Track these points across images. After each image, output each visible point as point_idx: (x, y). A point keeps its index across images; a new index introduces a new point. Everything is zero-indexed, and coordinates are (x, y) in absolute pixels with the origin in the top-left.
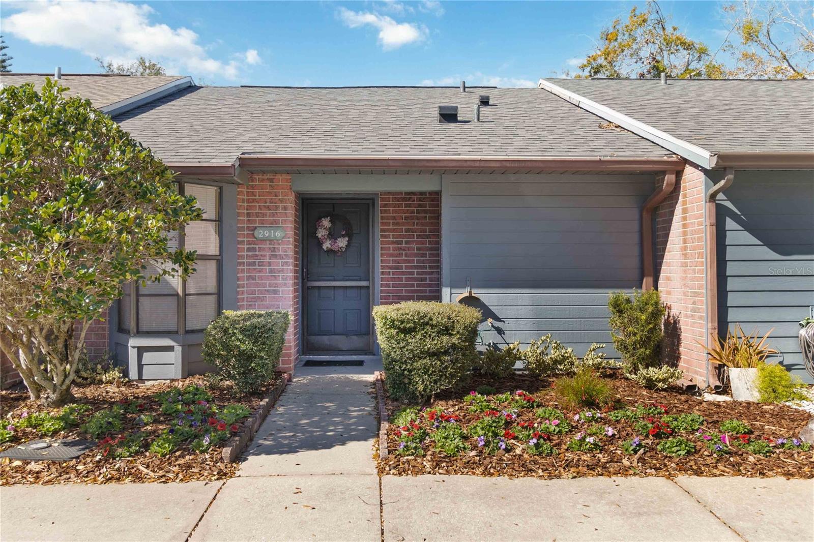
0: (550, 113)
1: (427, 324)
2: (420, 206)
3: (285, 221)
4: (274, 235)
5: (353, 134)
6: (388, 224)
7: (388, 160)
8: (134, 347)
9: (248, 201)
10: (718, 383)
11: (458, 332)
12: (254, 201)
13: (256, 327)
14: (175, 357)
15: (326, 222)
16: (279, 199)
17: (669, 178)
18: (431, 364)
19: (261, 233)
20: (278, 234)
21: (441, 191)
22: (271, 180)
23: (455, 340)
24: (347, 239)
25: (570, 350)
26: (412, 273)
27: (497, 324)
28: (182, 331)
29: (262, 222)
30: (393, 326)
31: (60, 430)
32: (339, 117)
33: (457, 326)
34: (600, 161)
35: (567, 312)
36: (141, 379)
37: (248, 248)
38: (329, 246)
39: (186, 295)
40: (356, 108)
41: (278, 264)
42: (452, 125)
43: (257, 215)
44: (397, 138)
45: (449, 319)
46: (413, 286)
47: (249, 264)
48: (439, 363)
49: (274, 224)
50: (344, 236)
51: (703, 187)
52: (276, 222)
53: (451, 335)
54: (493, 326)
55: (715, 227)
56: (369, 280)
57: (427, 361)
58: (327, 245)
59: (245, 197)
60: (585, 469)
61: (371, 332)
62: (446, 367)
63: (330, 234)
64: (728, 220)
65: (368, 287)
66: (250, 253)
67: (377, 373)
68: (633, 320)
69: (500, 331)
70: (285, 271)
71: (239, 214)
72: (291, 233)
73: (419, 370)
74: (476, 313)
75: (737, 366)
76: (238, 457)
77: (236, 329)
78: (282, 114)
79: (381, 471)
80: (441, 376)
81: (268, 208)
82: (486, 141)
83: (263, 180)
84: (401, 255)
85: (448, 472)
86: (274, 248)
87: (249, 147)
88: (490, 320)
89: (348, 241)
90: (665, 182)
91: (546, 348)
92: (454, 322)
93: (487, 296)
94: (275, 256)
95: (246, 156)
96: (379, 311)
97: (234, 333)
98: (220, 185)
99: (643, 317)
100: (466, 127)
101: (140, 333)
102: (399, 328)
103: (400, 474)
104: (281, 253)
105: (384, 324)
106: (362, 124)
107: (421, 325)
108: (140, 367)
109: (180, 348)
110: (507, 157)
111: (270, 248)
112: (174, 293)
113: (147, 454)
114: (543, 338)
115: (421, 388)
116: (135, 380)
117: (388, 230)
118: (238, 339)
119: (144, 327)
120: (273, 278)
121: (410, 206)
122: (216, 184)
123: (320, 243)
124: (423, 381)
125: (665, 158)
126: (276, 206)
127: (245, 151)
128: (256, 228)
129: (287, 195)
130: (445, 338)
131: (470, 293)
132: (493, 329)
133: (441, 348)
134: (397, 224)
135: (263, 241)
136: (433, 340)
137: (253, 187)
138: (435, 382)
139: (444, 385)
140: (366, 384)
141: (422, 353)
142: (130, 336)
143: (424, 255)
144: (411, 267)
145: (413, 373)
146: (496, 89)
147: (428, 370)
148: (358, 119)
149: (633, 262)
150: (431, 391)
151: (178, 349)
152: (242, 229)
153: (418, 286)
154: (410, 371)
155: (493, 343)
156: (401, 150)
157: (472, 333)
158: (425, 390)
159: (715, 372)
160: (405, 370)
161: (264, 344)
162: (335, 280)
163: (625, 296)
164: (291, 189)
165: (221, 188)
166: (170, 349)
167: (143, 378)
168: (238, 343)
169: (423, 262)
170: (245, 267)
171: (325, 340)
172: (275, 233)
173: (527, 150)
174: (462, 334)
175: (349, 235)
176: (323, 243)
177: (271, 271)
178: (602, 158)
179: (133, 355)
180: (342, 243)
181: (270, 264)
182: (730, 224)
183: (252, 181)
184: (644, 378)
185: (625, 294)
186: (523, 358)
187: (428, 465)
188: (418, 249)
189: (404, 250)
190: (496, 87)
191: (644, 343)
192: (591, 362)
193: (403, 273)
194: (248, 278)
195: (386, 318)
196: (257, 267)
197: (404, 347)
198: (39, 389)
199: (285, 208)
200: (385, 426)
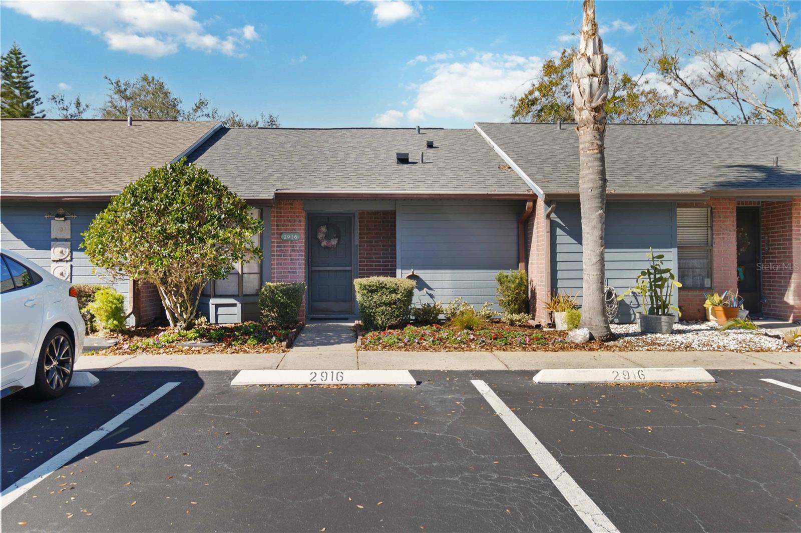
0: (473, 155)
1: (384, 287)
2: (384, 218)
3: (300, 229)
4: (293, 238)
5: (341, 174)
6: (364, 230)
7: (363, 194)
8: (213, 304)
9: (277, 217)
10: (550, 322)
11: (401, 292)
12: (281, 217)
13: (289, 289)
14: (237, 310)
15: (323, 229)
16: (296, 216)
17: (529, 204)
18: (386, 310)
19: (285, 237)
20: (296, 237)
21: (395, 211)
22: (291, 204)
23: (399, 296)
24: (337, 239)
25: (472, 307)
26: (380, 262)
27: (430, 292)
28: (241, 295)
29: (286, 230)
30: (365, 288)
31: (197, 337)
32: (332, 159)
33: (400, 288)
34: (488, 194)
35: (473, 285)
36: (217, 323)
37: (277, 246)
38: (326, 244)
39: (243, 274)
40: (342, 150)
41: (296, 256)
42: (406, 166)
43: (283, 225)
44: (369, 178)
45: (396, 285)
46: (380, 270)
47: (278, 255)
48: (390, 309)
49: (293, 231)
50: (335, 238)
51: (544, 210)
52: (295, 230)
53: (397, 294)
54: (427, 293)
55: (549, 234)
56: (351, 266)
57: (384, 308)
58: (324, 244)
59: (275, 215)
60: (453, 349)
61: (353, 299)
62: (394, 311)
63: (326, 236)
64: (558, 229)
65: (351, 271)
66: (279, 249)
67: (357, 322)
68: (508, 288)
69: (431, 296)
70: (300, 260)
71: (272, 225)
72: (303, 236)
73: (379, 313)
74: (413, 283)
75: (558, 311)
76: (290, 346)
77: (278, 290)
78: (293, 156)
79: (357, 350)
80: (391, 316)
81: (290, 221)
82: (423, 180)
83: (286, 204)
84: (372, 250)
85: (389, 350)
86: (293, 246)
87: (279, 185)
88: (425, 289)
89: (338, 241)
90: (527, 206)
91: (458, 306)
92: (398, 286)
93: (423, 274)
94: (294, 251)
95: (279, 191)
96: (358, 282)
97: (277, 293)
98: (262, 207)
99: (513, 286)
100: (413, 167)
101: (216, 296)
102: (368, 290)
103: (366, 350)
104: (297, 249)
105: (360, 287)
106: (347, 166)
107: (380, 288)
108: (217, 316)
109: (240, 305)
110: (433, 192)
111: (290, 246)
112: (236, 272)
113: (246, 345)
114: (456, 300)
115: (380, 322)
116: (214, 324)
117: (364, 234)
118: (279, 296)
119: (218, 292)
120: (293, 264)
121: (377, 218)
122: (260, 207)
123: (319, 242)
124: (382, 319)
125: (526, 193)
126: (294, 220)
127: (278, 188)
128: (282, 233)
129: (301, 213)
130: (394, 295)
131: (413, 272)
132: (427, 295)
133: (391, 300)
134: (370, 230)
135: (287, 241)
136: (387, 296)
137: (280, 208)
138: (388, 319)
139: (394, 322)
140: (350, 327)
141: (381, 303)
142: (211, 298)
143: (387, 250)
144: (378, 258)
145: (376, 314)
146: (443, 131)
147: (384, 313)
148: (344, 161)
149: (514, 254)
150: (386, 324)
151: (239, 305)
152: (274, 234)
153: (383, 270)
154: (374, 313)
155: (428, 304)
156: (370, 187)
157: (409, 294)
158: (382, 323)
159: (549, 316)
160: (371, 312)
161: (294, 299)
162: (329, 266)
163: (505, 274)
164: (303, 209)
165: (262, 210)
166: (234, 305)
167: (218, 323)
168: (280, 299)
169: (386, 254)
170: (276, 258)
171: (324, 305)
172: (293, 236)
173: (446, 187)
174: (403, 293)
175: (339, 237)
176: (322, 242)
177: (291, 260)
178: (489, 193)
179: (212, 309)
180: (334, 242)
181: (291, 256)
182: (559, 231)
183: (280, 205)
184: (508, 319)
185: (505, 273)
186: (445, 312)
187: (380, 348)
188: (384, 246)
189: (374, 247)
190: (443, 129)
191: (515, 301)
192: (483, 313)
193: (373, 262)
194: (278, 264)
195: (361, 284)
196: (283, 257)
197: (371, 300)
198: (176, 321)
199: (300, 221)
200: (359, 337)
